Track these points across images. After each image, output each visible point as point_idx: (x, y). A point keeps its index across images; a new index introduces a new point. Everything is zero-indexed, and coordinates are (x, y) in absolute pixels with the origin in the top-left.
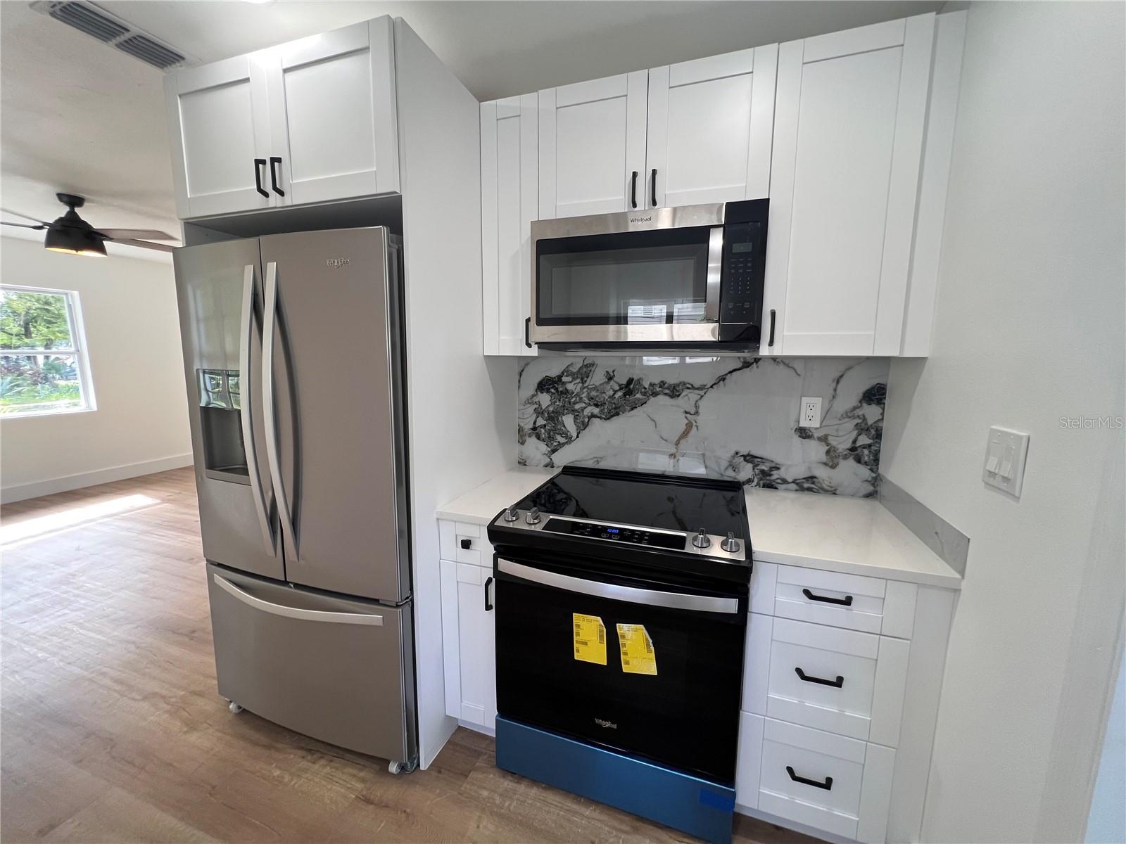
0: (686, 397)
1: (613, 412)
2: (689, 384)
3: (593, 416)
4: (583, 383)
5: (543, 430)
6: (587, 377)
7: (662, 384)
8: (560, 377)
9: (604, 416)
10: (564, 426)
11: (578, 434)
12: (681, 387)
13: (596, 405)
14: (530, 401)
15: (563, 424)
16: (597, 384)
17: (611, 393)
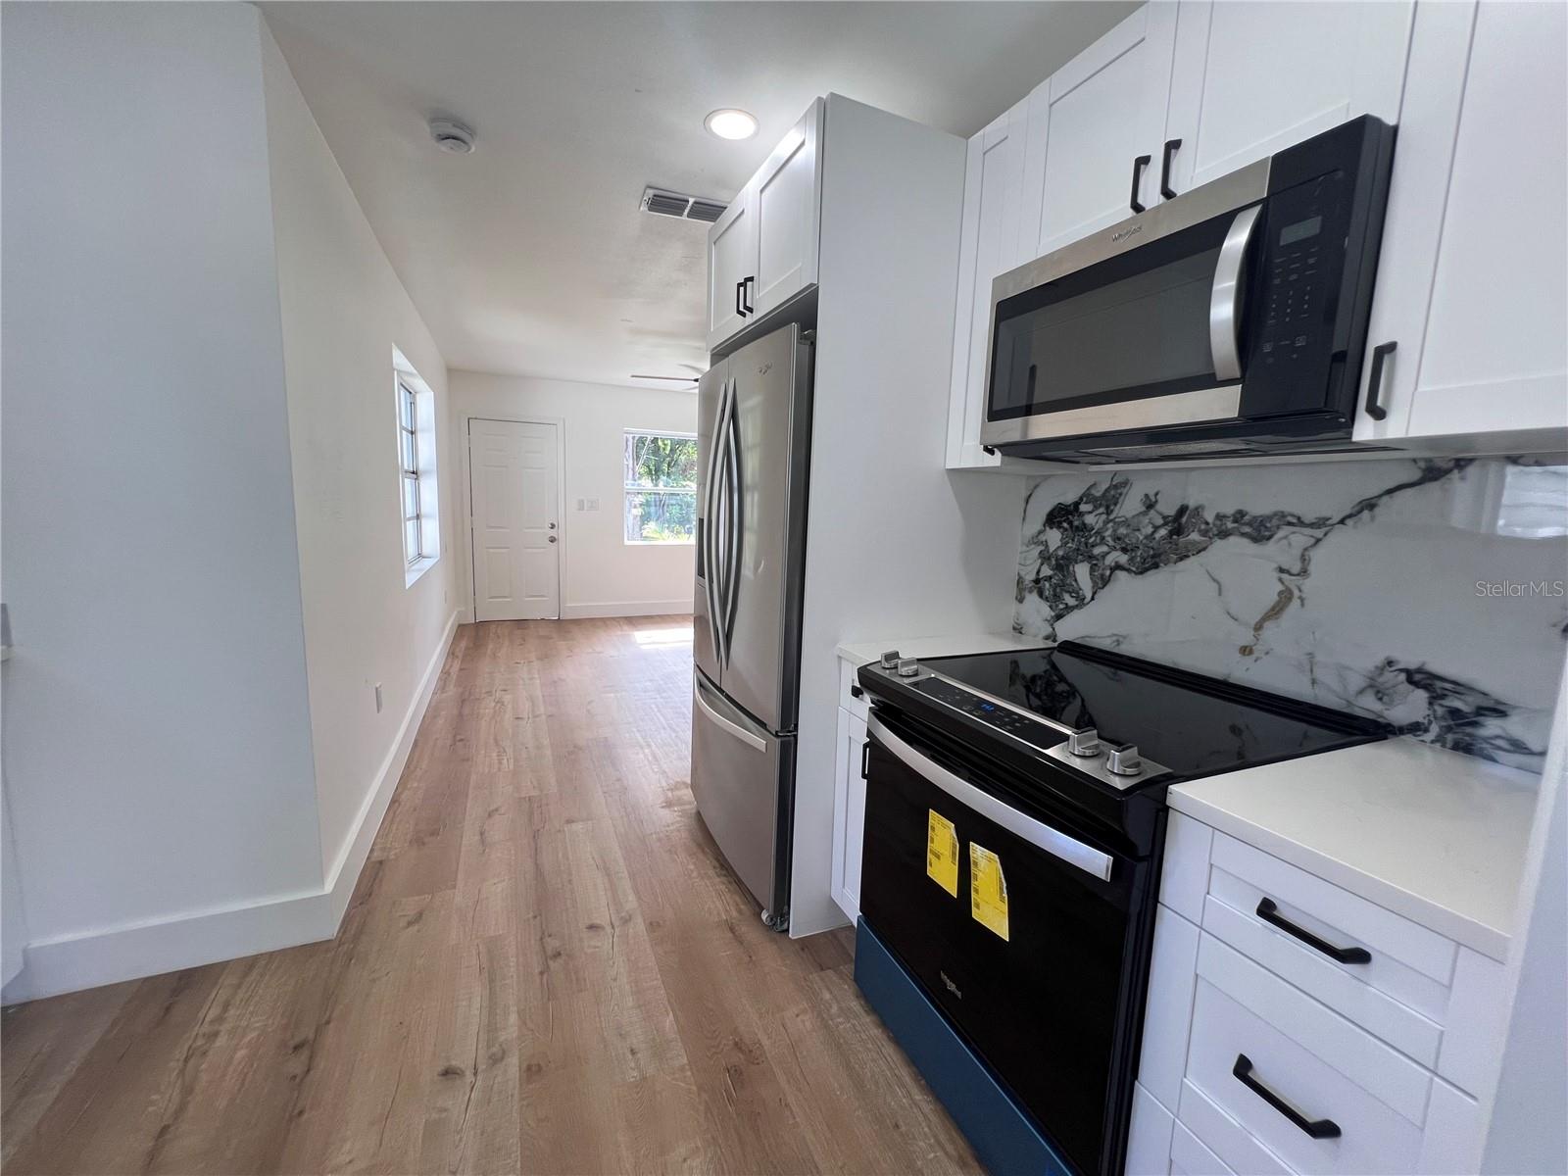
0: (1285, 542)
1: (1149, 561)
2: (1293, 515)
3: (1118, 567)
4: (1108, 514)
5: (1047, 585)
6: (1115, 504)
7: (1239, 516)
8: (1077, 504)
9: (1134, 569)
10: (1076, 580)
11: (1094, 593)
12: (1275, 522)
13: (1124, 550)
14: (1035, 540)
15: (1075, 576)
16: (1129, 515)
17: (1150, 530)
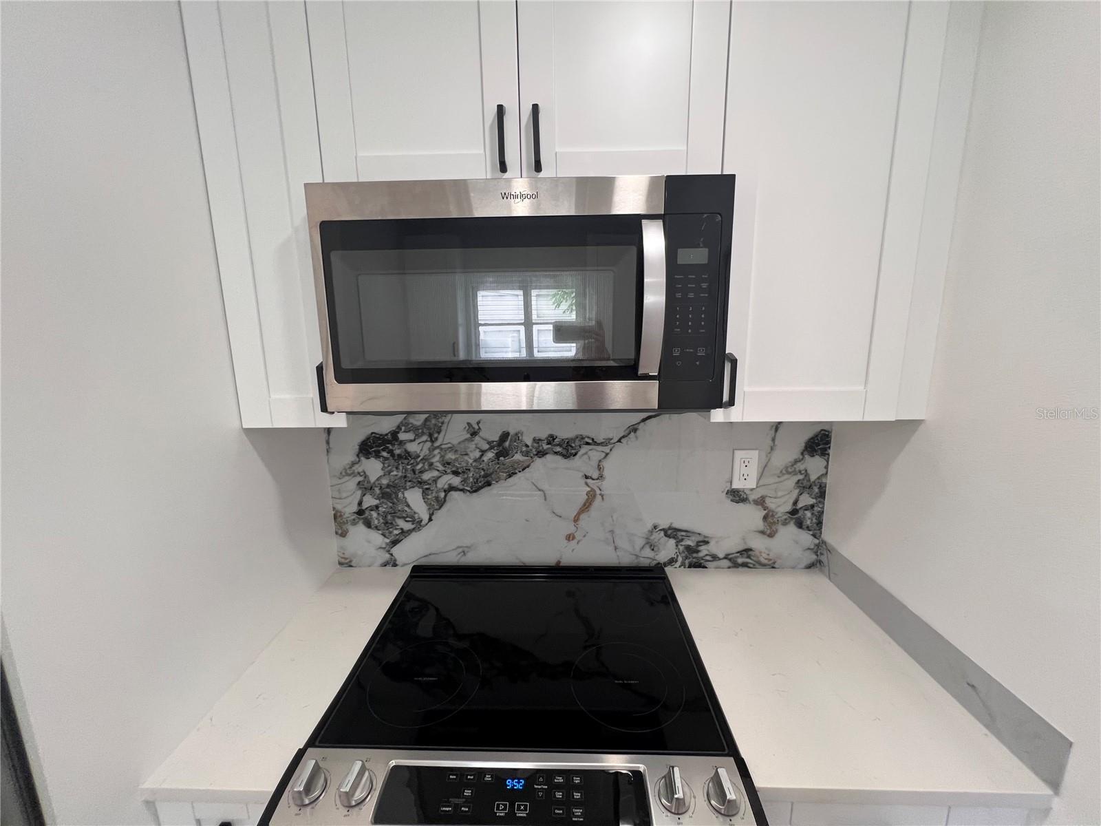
0: (586, 456)
1: (482, 482)
2: (588, 437)
3: (452, 488)
4: (432, 442)
5: (374, 514)
6: (439, 433)
7: (551, 439)
8: (394, 434)
9: (469, 489)
10: (408, 506)
11: (431, 515)
12: (577, 443)
13: (456, 473)
14: (348, 472)
15: (406, 502)
16: (455, 442)
17: (477, 454)
